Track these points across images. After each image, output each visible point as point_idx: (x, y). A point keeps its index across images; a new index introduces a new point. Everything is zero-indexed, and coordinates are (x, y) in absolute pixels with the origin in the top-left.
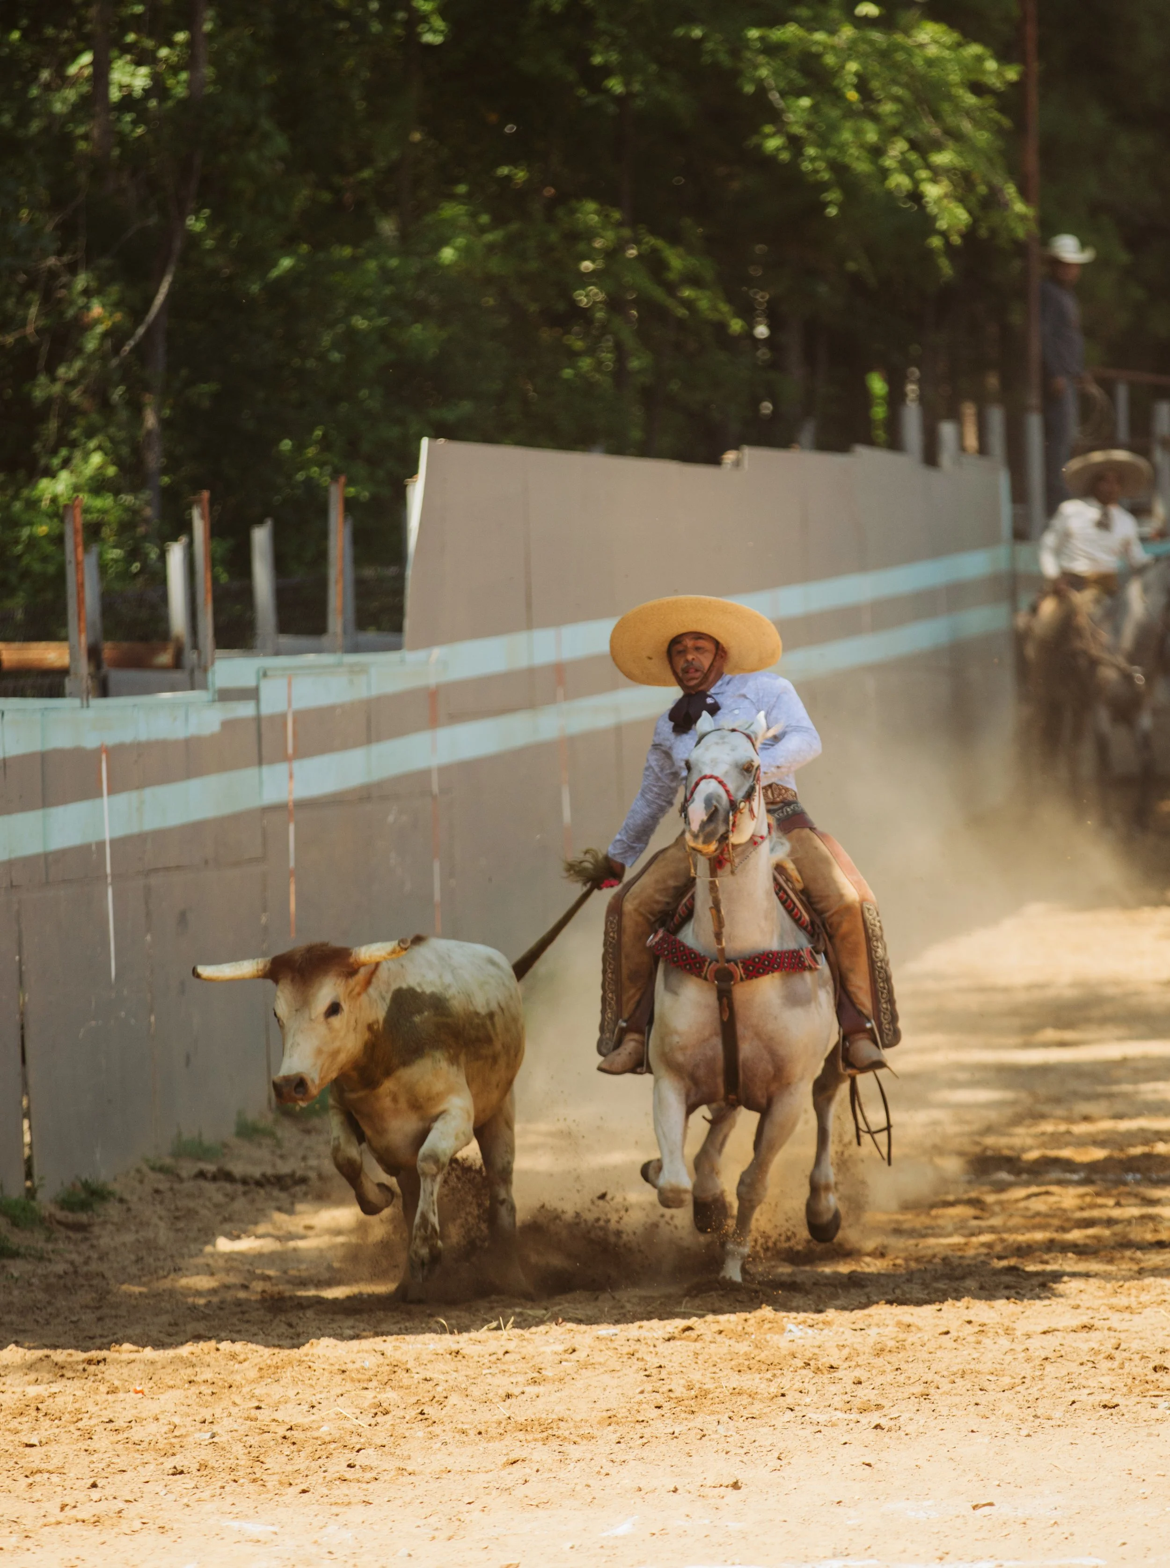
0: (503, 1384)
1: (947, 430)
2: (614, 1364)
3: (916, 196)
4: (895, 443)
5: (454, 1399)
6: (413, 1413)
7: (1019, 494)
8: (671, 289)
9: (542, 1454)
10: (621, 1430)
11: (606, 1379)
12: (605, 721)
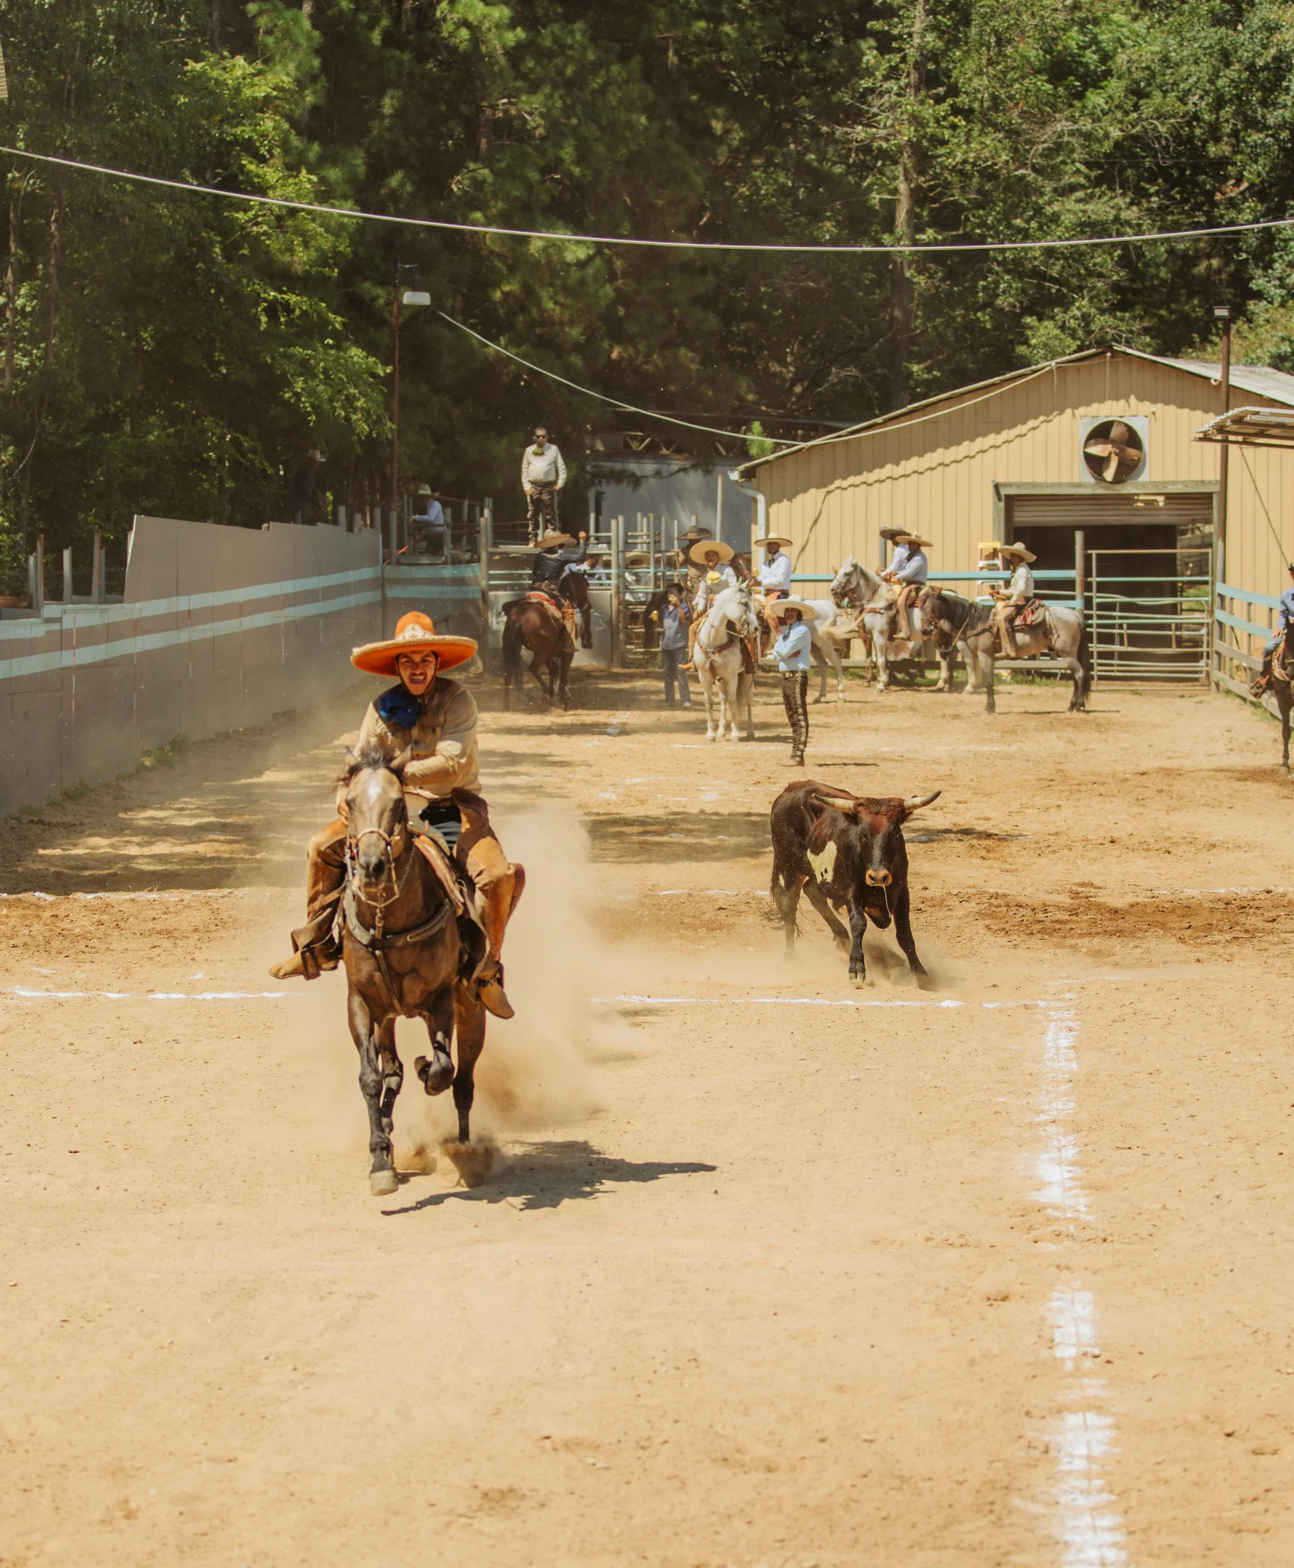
0: (152, 913)
1: (358, 517)
2: (199, 907)
3: (347, 419)
4: (335, 522)
5: (131, 919)
6: (114, 925)
7: (386, 544)
8: (244, 455)
9: (167, 944)
10: (201, 935)
11: (195, 913)
12: (208, 635)
